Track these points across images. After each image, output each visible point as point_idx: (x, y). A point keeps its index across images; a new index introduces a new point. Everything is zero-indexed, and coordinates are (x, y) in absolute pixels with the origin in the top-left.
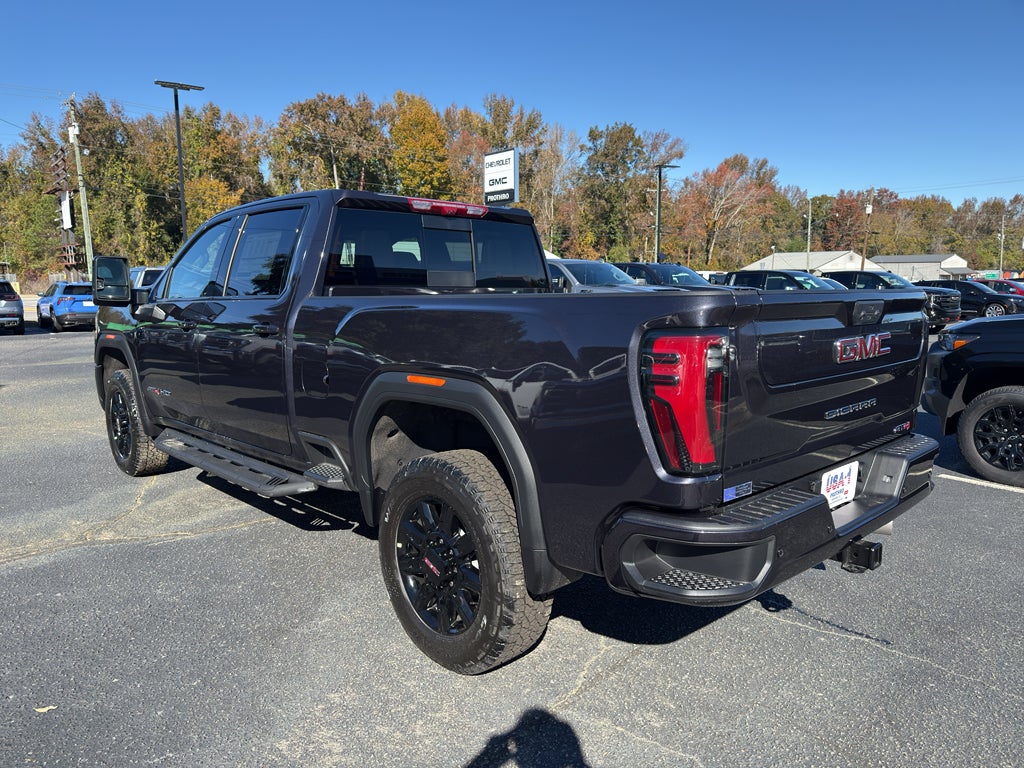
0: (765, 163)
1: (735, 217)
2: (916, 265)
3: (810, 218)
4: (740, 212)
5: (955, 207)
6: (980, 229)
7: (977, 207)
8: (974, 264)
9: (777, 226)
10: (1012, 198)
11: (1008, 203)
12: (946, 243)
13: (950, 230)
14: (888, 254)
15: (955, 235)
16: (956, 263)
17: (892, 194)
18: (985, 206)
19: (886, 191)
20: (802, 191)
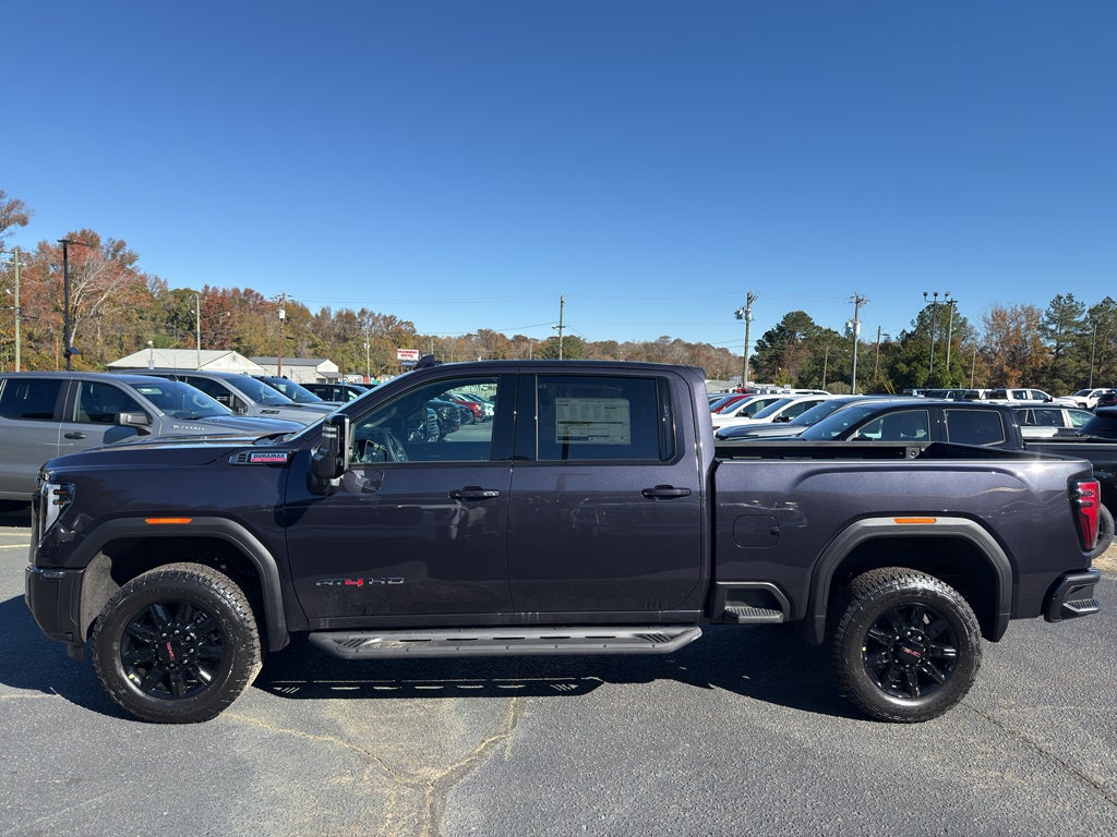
0: (121, 245)
1: (102, 304)
2: (294, 368)
3: (199, 314)
4: (108, 299)
5: (313, 314)
6: (338, 336)
7: (333, 316)
8: (344, 371)
9: (141, 318)
10: (359, 310)
11: (356, 315)
12: (309, 347)
13: (313, 336)
14: (262, 355)
15: (317, 340)
16: (328, 367)
17: (257, 295)
18: (339, 315)
19: (251, 292)
20: (162, 280)
